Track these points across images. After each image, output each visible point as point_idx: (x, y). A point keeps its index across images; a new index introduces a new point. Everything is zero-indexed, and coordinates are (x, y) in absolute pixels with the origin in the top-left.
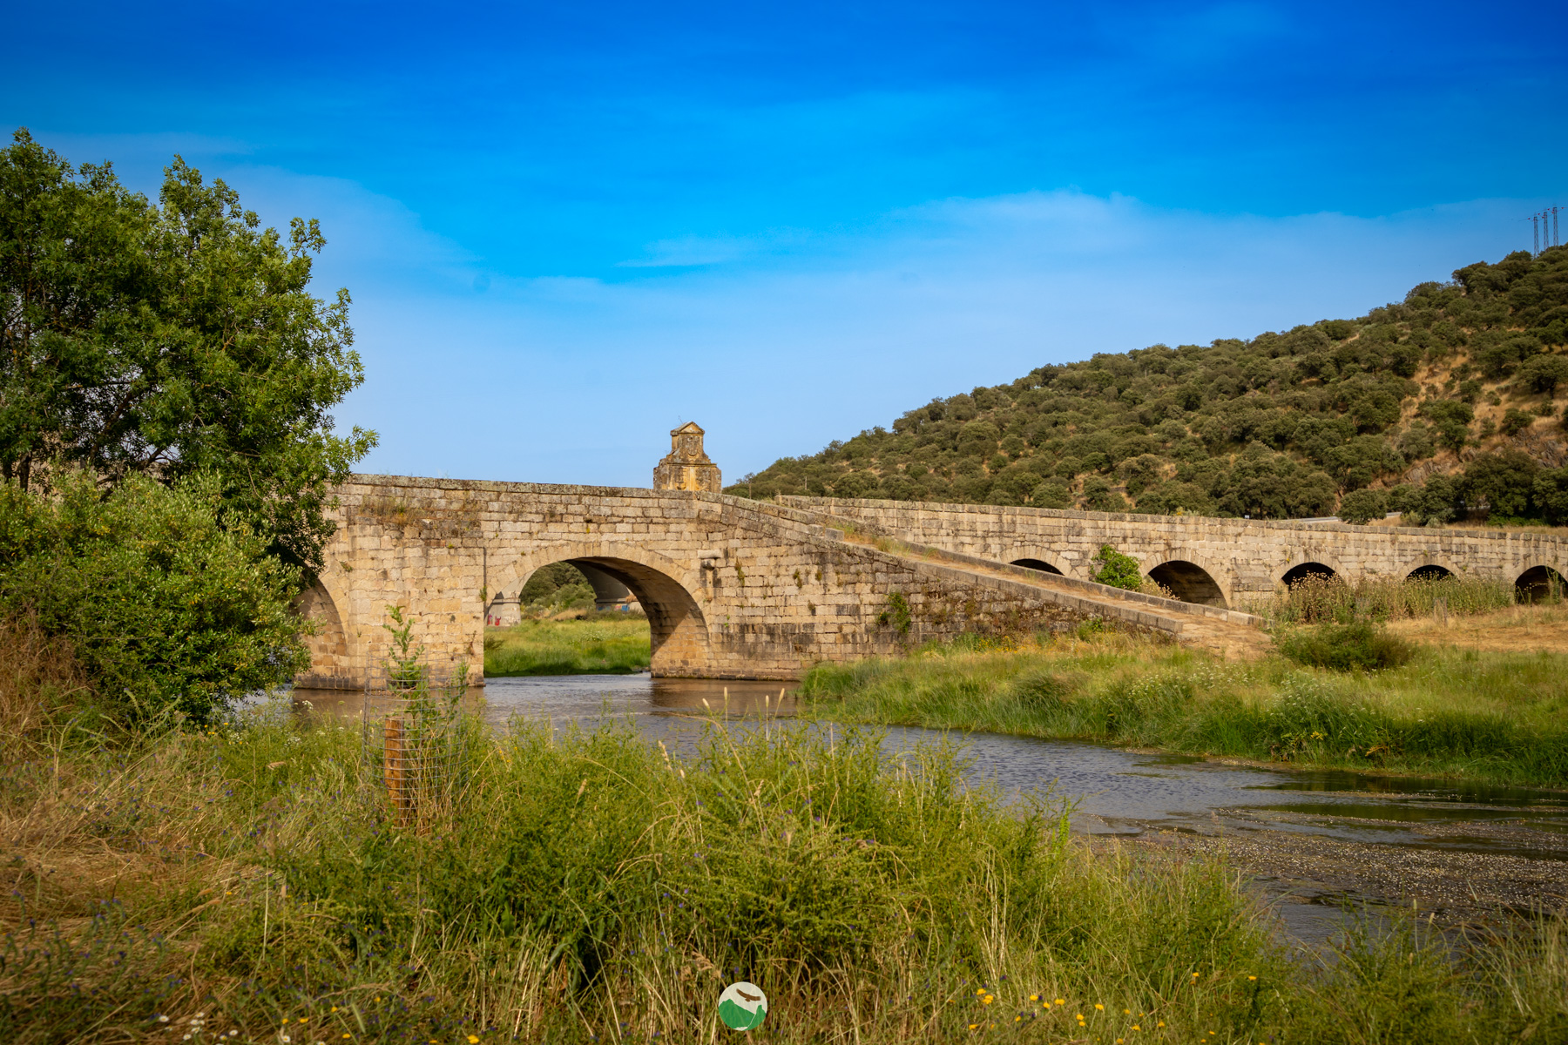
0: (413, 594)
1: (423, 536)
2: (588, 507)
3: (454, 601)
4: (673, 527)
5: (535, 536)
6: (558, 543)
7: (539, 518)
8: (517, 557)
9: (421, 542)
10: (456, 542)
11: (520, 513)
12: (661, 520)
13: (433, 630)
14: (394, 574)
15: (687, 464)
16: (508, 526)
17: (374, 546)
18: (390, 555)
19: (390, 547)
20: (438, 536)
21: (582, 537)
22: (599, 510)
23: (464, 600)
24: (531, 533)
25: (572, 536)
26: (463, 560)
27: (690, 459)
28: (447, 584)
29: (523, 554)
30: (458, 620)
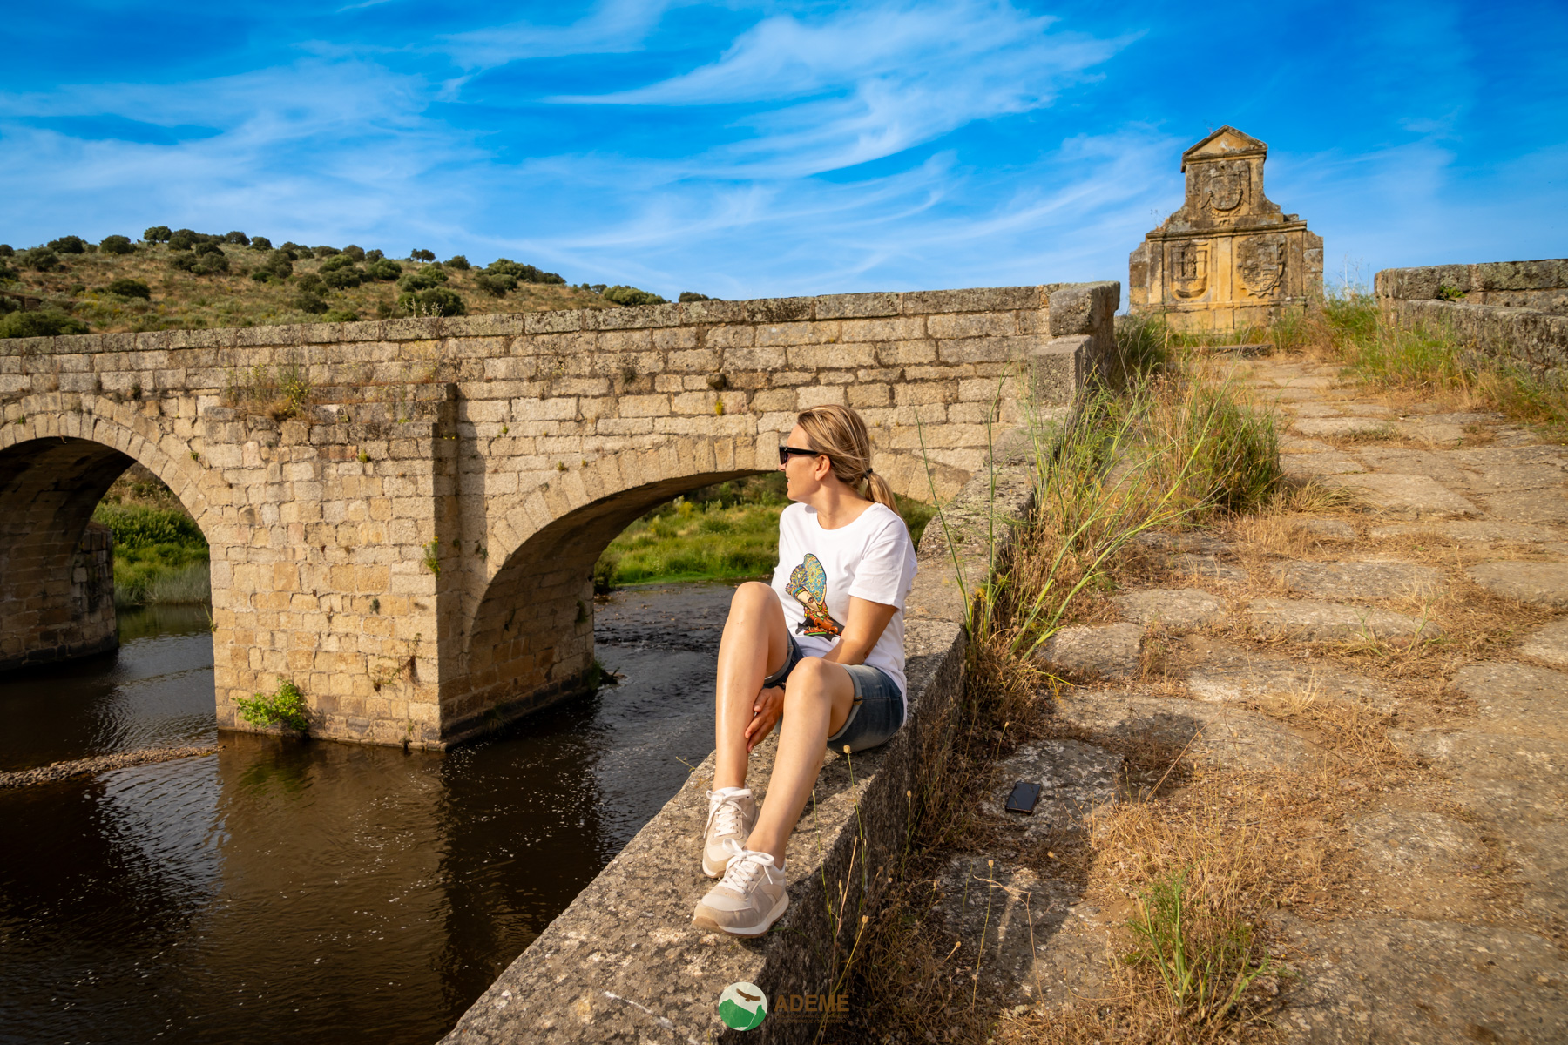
0: (300, 555)
1: (314, 439)
2: (719, 353)
3: (376, 571)
4: (969, 389)
5: (589, 428)
6: (647, 441)
7: (600, 386)
8: (551, 475)
9: (312, 452)
10: (377, 448)
11: (553, 379)
12: (933, 372)
13: (340, 625)
14: (268, 515)
15: (1211, 233)
16: (528, 408)
17: (230, 461)
18: (261, 477)
19: (258, 463)
20: (341, 437)
21: (705, 426)
22: (750, 356)
23: (396, 568)
24: (580, 422)
25: (680, 425)
26: (392, 486)
27: (1218, 219)
28: (365, 534)
29: (563, 469)
30: (386, 609)
